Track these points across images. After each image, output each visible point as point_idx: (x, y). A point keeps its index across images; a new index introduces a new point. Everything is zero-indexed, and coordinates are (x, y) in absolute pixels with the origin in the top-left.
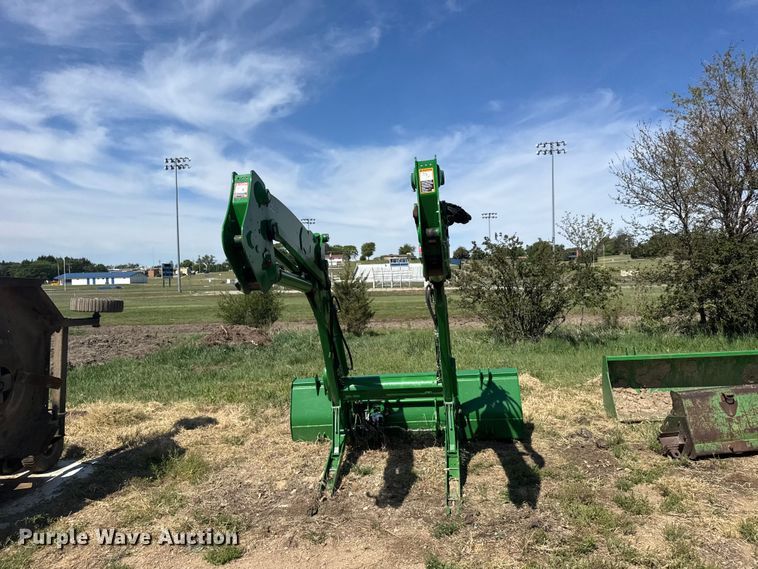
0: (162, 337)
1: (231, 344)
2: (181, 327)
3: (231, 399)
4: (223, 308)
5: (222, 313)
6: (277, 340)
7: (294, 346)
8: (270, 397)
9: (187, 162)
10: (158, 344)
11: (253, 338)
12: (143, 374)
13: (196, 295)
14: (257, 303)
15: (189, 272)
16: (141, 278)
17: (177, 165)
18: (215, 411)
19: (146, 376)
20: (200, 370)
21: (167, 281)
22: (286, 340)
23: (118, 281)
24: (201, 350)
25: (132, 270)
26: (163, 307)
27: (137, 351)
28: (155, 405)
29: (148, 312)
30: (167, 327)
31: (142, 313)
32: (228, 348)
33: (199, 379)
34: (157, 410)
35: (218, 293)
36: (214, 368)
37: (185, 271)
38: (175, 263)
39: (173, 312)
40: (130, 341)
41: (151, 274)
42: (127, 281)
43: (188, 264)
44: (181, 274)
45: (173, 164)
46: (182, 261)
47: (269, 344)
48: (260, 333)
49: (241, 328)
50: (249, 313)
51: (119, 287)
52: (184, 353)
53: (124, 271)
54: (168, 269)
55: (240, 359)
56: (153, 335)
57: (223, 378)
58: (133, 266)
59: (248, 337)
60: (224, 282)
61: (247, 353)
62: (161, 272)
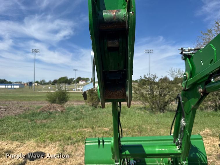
0: (26, 107)
1: (51, 111)
2: (34, 102)
3: (52, 140)
4: (48, 97)
5: (47, 99)
6: (68, 109)
7: (74, 112)
8: (69, 139)
9: (39, 50)
10: (24, 110)
11: (59, 109)
12: (16, 123)
13: (39, 92)
14: (60, 96)
15: (37, 84)
16: (22, 86)
17: (35, 51)
18: (45, 147)
19: (17, 125)
20: (39, 122)
21: (30, 87)
22: (71, 110)
23: (15, 87)
24: (39, 113)
25: (20, 83)
26: (28, 95)
27: (16, 112)
28: (16, 145)
29: (23, 97)
30: (29, 102)
31: (21, 97)
32: (50, 113)
33: (38, 127)
34: (17, 147)
35: (46, 91)
36: (44, 121)
37: (36, 84)
38: (33, 82)
39: (31, 97)
40: (14, 108)
41: (26, 85)
42: (18, 87)
43: (37, 82)
44: (35, 85)
45: (34, 51)
46: (35, 81)
47: (65, 111)
48: (62, 107)
49: (55, 105)
50: (57, 99)
51: (15, 88)
52: (33, 115)
53: (17, 84)
54: (31, 84)
55: (54, 118)
56: (23, 106)
57: (48, 127)
58: (20, 82)
59: (57, 108)
60: (48, 88)
61: (57, 115)
62: (29, 84)
